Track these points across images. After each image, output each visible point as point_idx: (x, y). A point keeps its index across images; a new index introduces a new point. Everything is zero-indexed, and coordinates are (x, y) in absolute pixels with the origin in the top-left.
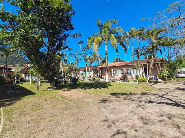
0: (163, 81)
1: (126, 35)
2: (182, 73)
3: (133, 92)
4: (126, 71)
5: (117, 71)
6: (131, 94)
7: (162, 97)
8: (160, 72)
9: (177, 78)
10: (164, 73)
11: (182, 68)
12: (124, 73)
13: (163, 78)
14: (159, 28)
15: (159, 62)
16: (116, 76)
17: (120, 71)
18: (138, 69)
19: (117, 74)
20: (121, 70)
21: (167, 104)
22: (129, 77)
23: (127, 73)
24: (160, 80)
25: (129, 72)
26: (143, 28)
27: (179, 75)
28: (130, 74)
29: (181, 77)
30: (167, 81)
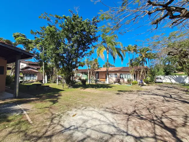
0: (147, 85)
1: (125, 49)
2: (159, 79)
3: (131, 90)
4: (119, 76)
5: (112, 75)
6: (131, 91)
7: (149, 92)
8: (145, 78)
9: (156, 82)
10: (148, 78)
11: (159, 75)
12: (118, 77)
13: (147, 82)
14: (147, 48)
15: (145, 70)
16: (110, 80)
17: (114, 76)
18: (129, 74)
19: (111, 78)
20: (115, 74)
21: (152, 95)
22: (121, 80)
23: (120, 78)
24: (145, 84)
25: (121, 76)
26: (137, 46)
27: (157, 80)
28: (123, 78)
29: (158, 82)
30: (150, 85)
